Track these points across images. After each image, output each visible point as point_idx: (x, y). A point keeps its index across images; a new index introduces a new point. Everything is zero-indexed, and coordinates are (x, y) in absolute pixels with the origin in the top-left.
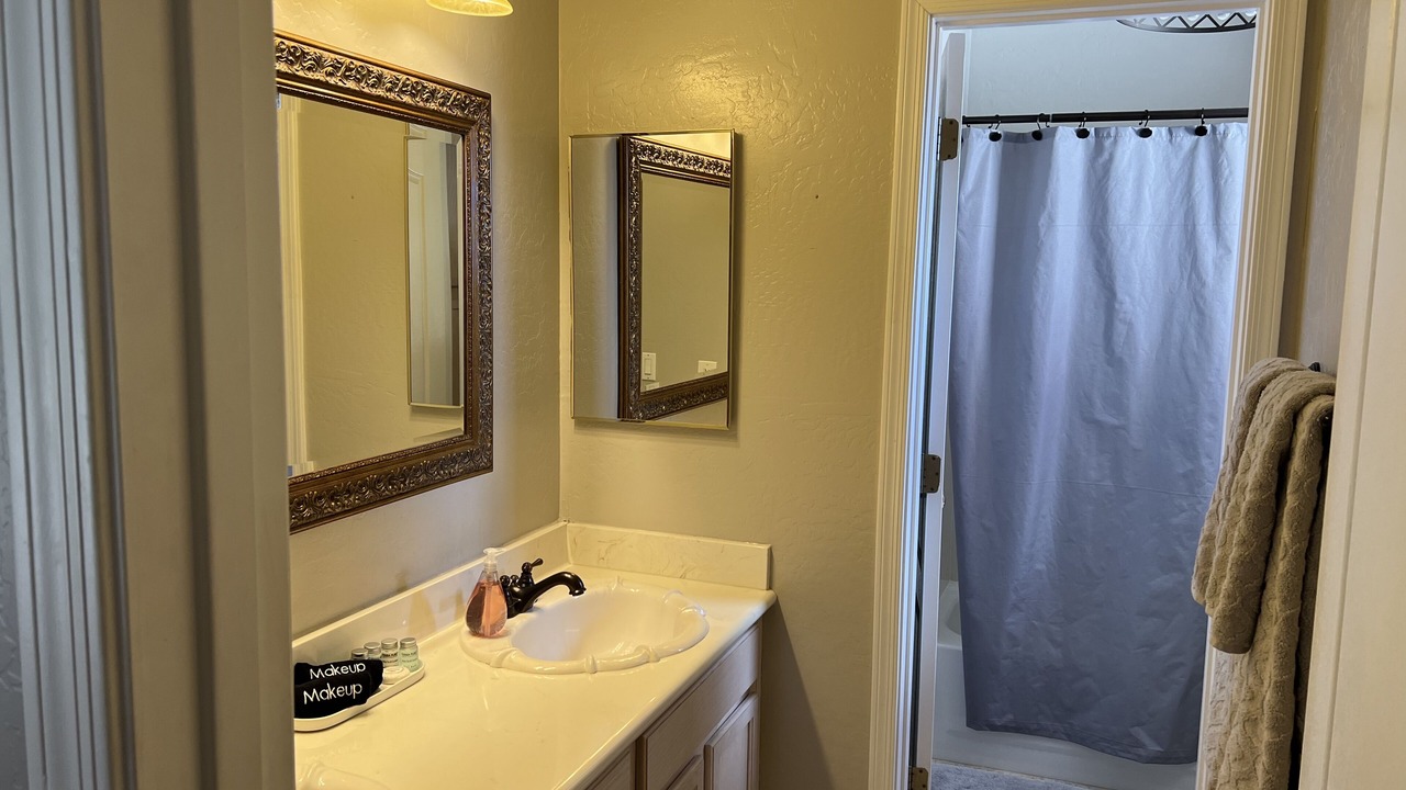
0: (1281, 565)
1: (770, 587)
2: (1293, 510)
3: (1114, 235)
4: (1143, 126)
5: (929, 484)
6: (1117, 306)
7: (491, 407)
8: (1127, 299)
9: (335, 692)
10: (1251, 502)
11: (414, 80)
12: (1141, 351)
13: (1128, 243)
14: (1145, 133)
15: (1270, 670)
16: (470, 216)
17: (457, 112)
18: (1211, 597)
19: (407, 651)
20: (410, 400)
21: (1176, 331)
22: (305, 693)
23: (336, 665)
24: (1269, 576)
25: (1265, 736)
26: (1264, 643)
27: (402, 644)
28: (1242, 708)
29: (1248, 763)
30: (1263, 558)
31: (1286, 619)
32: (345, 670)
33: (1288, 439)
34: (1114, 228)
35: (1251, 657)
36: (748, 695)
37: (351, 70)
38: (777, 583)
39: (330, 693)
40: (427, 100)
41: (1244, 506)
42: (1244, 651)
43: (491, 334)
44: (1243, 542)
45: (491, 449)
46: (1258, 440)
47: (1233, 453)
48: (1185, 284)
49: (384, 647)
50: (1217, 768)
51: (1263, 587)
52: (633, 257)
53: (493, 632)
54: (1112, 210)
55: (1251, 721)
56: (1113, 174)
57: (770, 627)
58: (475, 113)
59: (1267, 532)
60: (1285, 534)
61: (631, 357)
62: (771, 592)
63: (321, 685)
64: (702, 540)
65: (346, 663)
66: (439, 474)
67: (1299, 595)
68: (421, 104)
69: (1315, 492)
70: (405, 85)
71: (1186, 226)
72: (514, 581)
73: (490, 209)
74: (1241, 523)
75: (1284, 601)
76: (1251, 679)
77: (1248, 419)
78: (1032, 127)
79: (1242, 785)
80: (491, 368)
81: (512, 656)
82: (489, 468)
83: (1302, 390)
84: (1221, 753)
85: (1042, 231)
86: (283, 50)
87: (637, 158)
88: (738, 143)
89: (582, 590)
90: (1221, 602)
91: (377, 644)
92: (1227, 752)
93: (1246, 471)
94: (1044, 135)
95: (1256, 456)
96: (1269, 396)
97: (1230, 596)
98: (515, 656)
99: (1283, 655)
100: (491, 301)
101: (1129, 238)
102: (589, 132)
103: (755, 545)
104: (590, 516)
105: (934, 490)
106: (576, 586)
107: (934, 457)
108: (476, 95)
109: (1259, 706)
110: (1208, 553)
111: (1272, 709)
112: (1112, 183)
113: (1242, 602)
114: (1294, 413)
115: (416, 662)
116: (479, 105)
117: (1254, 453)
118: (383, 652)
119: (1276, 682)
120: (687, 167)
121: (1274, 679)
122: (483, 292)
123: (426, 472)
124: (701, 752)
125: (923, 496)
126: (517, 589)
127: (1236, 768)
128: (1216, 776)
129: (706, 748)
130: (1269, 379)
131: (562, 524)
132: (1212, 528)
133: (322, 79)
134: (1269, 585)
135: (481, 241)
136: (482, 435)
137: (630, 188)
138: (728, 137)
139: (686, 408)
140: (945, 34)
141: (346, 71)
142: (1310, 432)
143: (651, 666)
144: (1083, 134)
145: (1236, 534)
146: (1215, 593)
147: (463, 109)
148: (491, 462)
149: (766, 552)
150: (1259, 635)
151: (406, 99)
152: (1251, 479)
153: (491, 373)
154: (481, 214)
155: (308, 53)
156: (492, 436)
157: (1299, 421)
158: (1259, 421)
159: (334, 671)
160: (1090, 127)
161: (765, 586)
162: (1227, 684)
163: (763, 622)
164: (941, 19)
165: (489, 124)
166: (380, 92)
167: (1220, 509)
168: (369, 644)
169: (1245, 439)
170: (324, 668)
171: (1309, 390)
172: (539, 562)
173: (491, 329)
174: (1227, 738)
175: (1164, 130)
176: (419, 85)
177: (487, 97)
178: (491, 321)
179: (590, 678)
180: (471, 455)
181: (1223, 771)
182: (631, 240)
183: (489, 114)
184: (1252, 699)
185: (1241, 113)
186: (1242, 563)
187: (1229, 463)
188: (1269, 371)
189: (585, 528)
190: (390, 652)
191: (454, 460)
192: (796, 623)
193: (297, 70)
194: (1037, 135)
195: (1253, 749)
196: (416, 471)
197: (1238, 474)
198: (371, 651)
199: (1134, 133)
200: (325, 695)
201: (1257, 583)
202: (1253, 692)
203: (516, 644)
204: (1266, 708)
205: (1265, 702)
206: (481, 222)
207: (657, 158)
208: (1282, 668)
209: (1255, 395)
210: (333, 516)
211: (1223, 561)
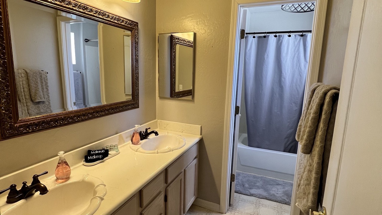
0: (320, 133)
1: (201, 135)
2: (324, 119)
3: (282, 59)
4: (289, 34)
5: (237, 112)
6: (282, 75)
7: (138, 94)
8: (284, 73)
9: (96, 157)
10: (312, 117)
11: (118, 17)
12: (287, 84)
13: (285, 61)
14: (290, 36)
15: (316, 159)
16: (133, 50)
17: (129, 26)
18: (301, 140)
19: (115, 148)
20: (125, 93)
21: (295, 80)
22: (89, 157)
23: (98, 150)
24: (317, 135)
25: (314, 175)
26: (314, 152)
27: (114, 146)
28: (308, 168)
29: (309, 181)
30: (315, 131)
31: (321, 146)
32: (99, 152)
33: (323, 101)
34: (282, 57)
35: (311, 155)
36: (195, 158)
37: (101, 13)
38: (202, 134)
39: (94, 157)
40: (121, 22)
41: (310, 118)
42: (309, 154)
43: (138, 77)
44: (310, 127)
45: (139, 103)
46: (314, 102)
47: (307, 105)
48: (297, 69)
49: (111, 147)
50: (300, 181)
51: (315, 138)
52: (174, 62)
53: (137, 143)
54: (282, 53)
55: (310, 171)
56: (282, 45)
57: (201, 144)
58: (134, 26)
59: (316, 124)
60: (321, 125)
61: (173, 84)
62: (201, 136)
63: (92, 155)
64: (186, 124)
65: (100, 150)
66: (125, 108)
67: (324, 140)
68: (120, 23)
69: (330, 114)
70: (115, 18)
71: (298, 57)
72: (143, 132)
73: (138, 49)
74: (310, 122)
75: (321, 142)
76: (310, 161)
77: (311, 97)
78: (263, 35)
79: (307, 186)
80: (138, 85)
81: (140, 149)
82: (138, 107)
83: (327, 88)
84: (302, 177)
85: (266, 58)
86: (81, 6)
87: (175, 40)
88: (195, 34)
89: (158, 135)
90: (304, 142)
91: (109, 146)
92: (303, 178)
93: (311, 109)
94: (266, 36)
95: (314, 105)
96: (318, 90)
97: (306, 140)
98: (141, 149)
99: (319, 155)
100: (138, 70)
101: (285, 60)
102: (162, 33)
103: (198, 126)
104: (163, 118)
105: (238, 114)
106: (156, 134)
107: (238, 106)
108: (134, 22)
109: (312, 167)
110: (300, 129)
111: (316, 168)
112: (282, 47)
113: (309, 142)
114: (325, 94)
115: (118, 150)
116: (135, 25)
117: (313, 105)
118: (110, 148)
119: (317, 162)
120: (187, 43)
121: (317, 161)
122: (136, 68)
123: (122, 108)
124: (183, 171)
125: (235, 115)
126: (144, 134)
127: (306, 182)
128: (300, 182)
129: (185, 170)
130: (317, 87)
131: (156, 120)
132: (301, 123)
133: (92, 14)
134: (316, 138)
135: (136, 56)
136: (136, 100)
137: (173, 47)
138: (193, 33)
139: (186, 96)
140: (242, 9)
141: (99, 13)
142: (330, 99)
143: (171, 152)
144: (276, 36)
145: (308, 125)
146: (302, 139)
147: (131, 25)
148: (139, 106)
149: (200, 127)
150: (313, 150)
151: (116, 21)
152: (312, 111)
153: (138, 86)
154: (136, 50)
155: (88, 8)
156: (139, 100)
157: (326, 96)
158: (315, 97)
159: (97, 152)
160: (277, 34)
161: (200, 134)
162: (303, 159)
163: (200, 142)
164: (241, 5)
165: (138, 29)
166: (109, 19)
167: (303, 119)
168: (107, 146)
169: (311, 101)
170: (94, 151)
171: (329, 88)
172: (150, 128)
173: (138, 76)
174: (304, 174)
175: (294, 35)
176: (119, 19)
177: (137, 23)
178: (138, 74)
179: (157, 154)
180: (133, 104)
181: (302, 182)
182: (173, 58)
183: (138, 27)
184: (311, 166)
185: (310, 31)
186: (310, 132)
187: (306, 108)
188: (317, 85)
189: (161, 121)
190: (112, 148)
191: (129, 105)
192: (206, 143)
193: (85, 11)
194: (265, 37)
195: (310, 178)
196: (119, 107)
197: (309, 110)
198: (107, 147)
199: (287, 36)
200: (93, 157)
201: (313, 137)
202: (311, 164)
203: (142, 147)
204: (314, 168)
205: (314, 167)
206: (136, 51)
207: (180, 40)
208: (319, 159)
209: (314, 91)
210: (98, 117)
211: (304, 131)
